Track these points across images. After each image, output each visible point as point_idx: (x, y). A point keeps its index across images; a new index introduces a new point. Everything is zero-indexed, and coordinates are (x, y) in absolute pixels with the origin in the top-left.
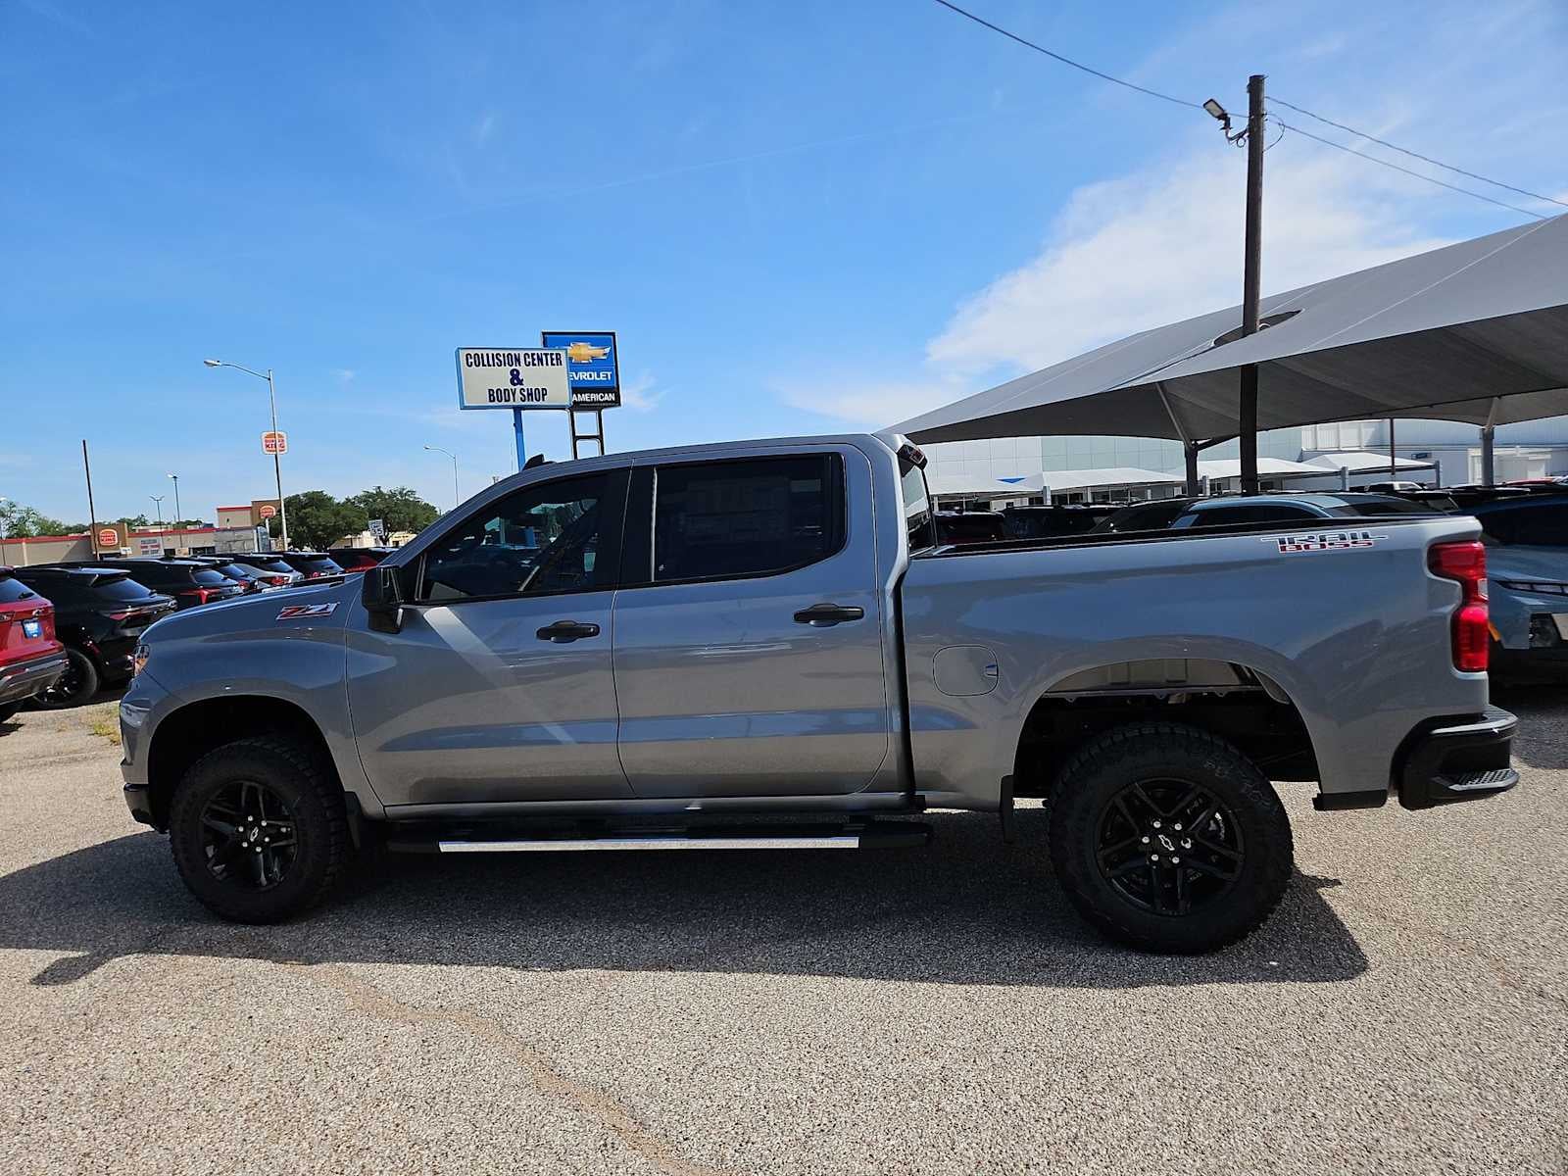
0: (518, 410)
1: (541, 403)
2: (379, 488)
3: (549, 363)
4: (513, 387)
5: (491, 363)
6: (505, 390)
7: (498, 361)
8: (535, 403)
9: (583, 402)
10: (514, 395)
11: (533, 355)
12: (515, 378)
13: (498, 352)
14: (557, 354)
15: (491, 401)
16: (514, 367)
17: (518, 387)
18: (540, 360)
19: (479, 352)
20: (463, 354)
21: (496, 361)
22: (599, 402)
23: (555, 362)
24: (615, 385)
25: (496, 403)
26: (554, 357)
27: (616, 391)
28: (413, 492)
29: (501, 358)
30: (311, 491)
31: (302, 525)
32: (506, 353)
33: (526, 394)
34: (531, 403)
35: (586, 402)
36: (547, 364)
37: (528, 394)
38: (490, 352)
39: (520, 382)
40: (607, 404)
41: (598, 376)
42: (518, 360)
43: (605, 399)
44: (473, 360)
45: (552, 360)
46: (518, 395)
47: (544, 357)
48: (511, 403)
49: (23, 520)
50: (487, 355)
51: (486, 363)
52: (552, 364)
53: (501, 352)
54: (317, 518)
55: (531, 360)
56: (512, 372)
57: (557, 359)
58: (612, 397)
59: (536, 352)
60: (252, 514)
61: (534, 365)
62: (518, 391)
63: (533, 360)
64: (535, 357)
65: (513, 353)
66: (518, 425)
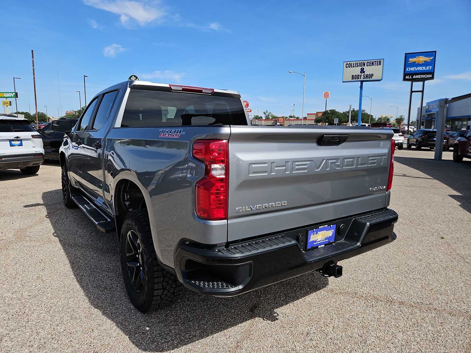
0: (362, 82)
1: (370, 79)
2: (354, 109)
3: (376, 64)
4: (361, 74)
5: (354, 66)
6: (358, 75)
7: (357, 65)
8: (368, 79)
9: (417, 78)
10: (361, 77)
11: (370, 62)
12: (362, 71)
13: (357, 62)
14: (379, 61)
15: (352, 79)
16: (362, 67)
17: (363, 74)
18: (373, 64)
19: (351, 63)
20: (345, 64)
21: (356, 65)
22: (424, 78)
23: (378, 64)
24: (433, 71)
25: (354, 80)
26: (378, 62)
27: (433, 74)
28: (364, 110)
29: (358, 64)
30: (331, 109)
31: (327, 119)
32: (360, 62)
33: (365, 76)
34: (367, 79)
35: (419, 78)
36: (375, 65)
37: (366, 76)
38: (354, 62)
39: (364, 72)
40: (427, 79)
41: (426, 68)
42: (364, 64)
43: (427, 77)
44: (348, 66)
45: (377, 63)
46: (362, 77)
47: (374, 62)
48: (359, 80)
49: (269, 115)
50: (354, 63)
51: (352, 66)
52: (377, 65)
53: (358, 62)
54: (332, 117)
55: (369, 64)
56: (361, 69)
57: (379, 63)
58: (431, 76)
59: (371, 61)
60: (316, 115)
61: (370, 66)
62: (362, 76)
63: (370, 64)
64: (371, 63)
65: (363, 62)
66: (361, 87)
